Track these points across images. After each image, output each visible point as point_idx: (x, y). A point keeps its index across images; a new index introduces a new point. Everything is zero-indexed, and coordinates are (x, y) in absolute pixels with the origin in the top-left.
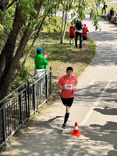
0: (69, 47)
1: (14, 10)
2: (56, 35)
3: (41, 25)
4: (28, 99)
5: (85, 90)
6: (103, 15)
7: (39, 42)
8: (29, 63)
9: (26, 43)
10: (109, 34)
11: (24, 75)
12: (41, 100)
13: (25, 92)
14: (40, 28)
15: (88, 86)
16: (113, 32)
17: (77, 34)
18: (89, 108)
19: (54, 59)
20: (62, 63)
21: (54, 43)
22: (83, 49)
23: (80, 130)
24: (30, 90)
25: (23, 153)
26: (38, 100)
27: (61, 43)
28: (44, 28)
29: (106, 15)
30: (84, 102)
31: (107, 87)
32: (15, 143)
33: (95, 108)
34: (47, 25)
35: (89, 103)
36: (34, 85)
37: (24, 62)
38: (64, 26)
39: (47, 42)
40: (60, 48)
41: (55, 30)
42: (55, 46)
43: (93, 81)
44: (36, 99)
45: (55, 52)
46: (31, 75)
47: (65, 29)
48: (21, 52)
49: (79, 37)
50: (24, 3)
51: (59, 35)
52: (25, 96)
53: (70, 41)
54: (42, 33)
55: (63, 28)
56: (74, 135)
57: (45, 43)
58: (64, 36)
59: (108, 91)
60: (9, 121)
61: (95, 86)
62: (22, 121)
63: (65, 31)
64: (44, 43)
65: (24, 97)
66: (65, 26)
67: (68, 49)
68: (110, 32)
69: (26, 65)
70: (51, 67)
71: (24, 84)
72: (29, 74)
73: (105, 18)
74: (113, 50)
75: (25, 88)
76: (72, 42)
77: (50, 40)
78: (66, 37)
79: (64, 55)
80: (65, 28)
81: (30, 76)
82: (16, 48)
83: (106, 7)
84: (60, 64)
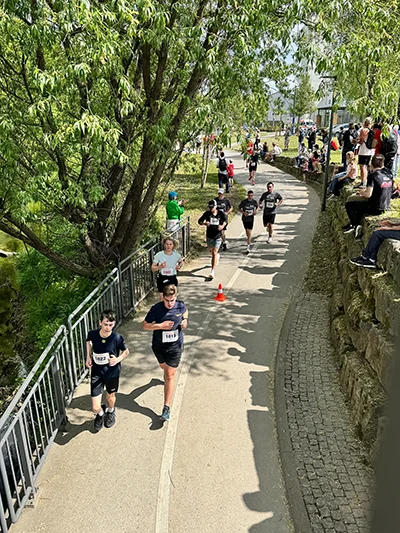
1: (140, 143)
2: (196, 178)
3: (176, 163)
8: (161, 214)
11: (154, 228)
14: (174, 166)
19: (192, 208)
21: (193, 188)
22: (231, 194)
23: (225, 294)
27: (202, 187)
28: (179, 167)
31: (259, 241)
32: (146, 309)
34: (184, 162)
37: (156, 210)
39: (184, 187)
40: (199, 194)
42: (194, 191)
45: (194, 199)
48: (151, 198)
54: (177, 174)
56: (218, 300)
58: (205, 179)
60: (138, 283)
64: (180, 188)
70: (189, 217)
77: (188, 184)
78: (208, 181)
82: (144, 192)
84: (200, 213)
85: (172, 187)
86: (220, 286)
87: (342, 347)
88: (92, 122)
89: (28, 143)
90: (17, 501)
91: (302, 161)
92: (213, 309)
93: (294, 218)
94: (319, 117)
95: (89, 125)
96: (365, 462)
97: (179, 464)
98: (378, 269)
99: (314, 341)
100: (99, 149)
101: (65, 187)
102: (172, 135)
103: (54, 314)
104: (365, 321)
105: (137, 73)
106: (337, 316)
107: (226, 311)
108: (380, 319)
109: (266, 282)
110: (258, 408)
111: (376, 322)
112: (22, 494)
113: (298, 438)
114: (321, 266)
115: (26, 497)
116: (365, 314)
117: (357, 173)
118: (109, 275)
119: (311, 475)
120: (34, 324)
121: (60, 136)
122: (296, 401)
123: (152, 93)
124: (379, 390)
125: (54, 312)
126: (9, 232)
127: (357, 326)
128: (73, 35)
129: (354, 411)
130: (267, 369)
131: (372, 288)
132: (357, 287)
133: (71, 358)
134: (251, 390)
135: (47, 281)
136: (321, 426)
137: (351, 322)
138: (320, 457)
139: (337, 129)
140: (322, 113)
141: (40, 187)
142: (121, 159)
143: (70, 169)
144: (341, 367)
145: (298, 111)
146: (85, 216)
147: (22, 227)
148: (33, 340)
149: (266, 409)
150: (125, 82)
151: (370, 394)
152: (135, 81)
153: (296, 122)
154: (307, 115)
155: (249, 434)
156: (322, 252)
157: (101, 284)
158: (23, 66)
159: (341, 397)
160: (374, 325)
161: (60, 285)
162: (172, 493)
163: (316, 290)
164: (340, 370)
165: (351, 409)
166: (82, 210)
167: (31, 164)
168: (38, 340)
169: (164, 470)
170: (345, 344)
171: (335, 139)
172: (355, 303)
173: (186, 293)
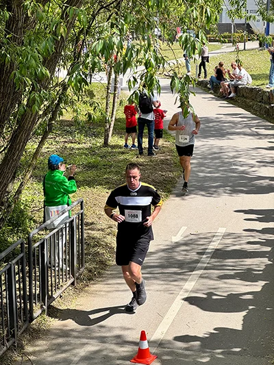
0: (123, 153)
2: (93, 126)
3: (58, 105)
4: (30, 277)
5: (162, 254)
6: (200, 80)
7: (54, 143)
8: (31, 194)
9: (23, 145)
10: (215, 124)
12: (61, 280)
13: (21, 262)
14: (54, 110)
15: (170, 244)
16: (224, 118)
18: (172, 295)
19: (90, 183)
20: (107, 191)
21: (88, 145)
22: (158, 157)
23: (153, 350)
24: (34, 256)
26: (53, 279)
27: (106, 144)
28: (64, 111)
29: (208, 79)
30: (162, 282)
31: (213, 246)
33: (186, 295)
34: (72, 103)
35: (173, 285)
36: (42, 245)
37: (19, 192)
38: (111, 106)
39: (72, 143)
40: (101, 157)
41: (90, 116)
42: (92, 151)
43: (181, 232)
44: (49, 278)
45: (90, 166)
46: (35, 221)
47: (115, 113)
48: (12, 168)
49: (146, 131)
50: (18, 54)
51: (100, 126)
52: (23, 270)
53: (126, 140)
54: (62, 121)
55: (110, 110)
56: (140, 363)
57: (68, 145)
58: (111, 129)
61: (186, 244)
62: (14, 331)
63: (114, 116)
64: (66, 145)
65: (18, 274)
66: (114, 106)
67: (122, 157)
68: (217, 118)
69: (23, 197)
70: (82, 202)
71: (20, 241)
72: (31, 219)
73: (206, 86)
74: (226, 158)
75: (22, 251)
76: (130, 142)
77: (77, 137)
78: (117, 131)
79: (112, 172)
80: (115, 110)
81: (32, 223)
83: (208, 61)
84: (104, 194)
85: (52, 146)
173: (82, 352)
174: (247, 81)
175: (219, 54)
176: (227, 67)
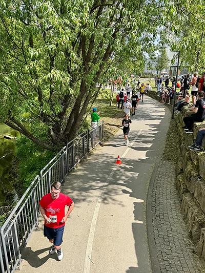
1: (80, 84)
2: (107, 101)
8: (89, 119)
11: (86, 126)
13: (86, 137)
14: (96, 95)
17: (121, 100)
19: (105, 116)
21: (105, 106)
23: (121, 160)
25: (85, 174)
27: (110, 106)
31: (139, 134)
32: (80, 168)
34: (101, 93)
37: (86, 117)
39: (101, 105)
41: (106, 97)
42: (106, 108)
45: (106, 112)
48: (84, 111)
51: (109, 100)
52: (87, 139)
56: (117, 164)
58: (112, 102)
59: (140, 136)
60: (76, 154)
64: (99, 106)
70: (103, 121)
74: (143, 110)
75: (87, 133)
77: (103, 104)
78: (114, 102)
79: (112, 113)
80: (113, 96)
82: (81, 107)
85: (95, 106)
86: (118, 156)
87: (182, 190)
88: (56, 74)
89: (24, 83)
90: (11, 267)
91: (161, 93)
92: (115, 169)
93: (157, 122)
94: (171, 71)
95: (55, 75)
96: (194, 252)
97: (96, 250)
98: (201, 150)
99: (167, 187)
100: (59, 86)
101: (42, 105)
102: (96, 80)
103: (34, 169)
104: (194, 177)
105: (79, 49)
106: (179, 174)
107: (122, 170)
108: (202, 176)
109: (142, 155)
110: (138, 222)
111: (200, 178)
112: (14, 263)
113: (158, 238)
114: (171, 148)
115: (16, 264)
116: (194, 173)
117: (191, 99)
118: (62, 150)
119: (165, 258)
120: (23, 174)
121: (40, 80)
122: (157, 218)
123: (86, 59)
124: (201, 214)
125: (33, 168)
126: (13, 127)
127: (190, 180)
128: (47, 30)
129: (188, 225)
130: (142, 201)
131: (198, 159)
132: (190, 159)
133: (42, 192)
134: (134, 212)
135: (31, 152)
136: (171, 232)
137: (187, 177)
138: (170, 248)
139: (180, 77)
140: (172, 69)
141: (29, 105)
142: (71, 92)
143: (44, 96)
144: (181, 200)
145: (160, 68)
146: (51, 119)
147: (19, 124)
148: (22, 182)
149: (142, 222)
150: (74, 54)
151: (197, 215)
152: (78, 53)
153: (159, 73)
154: (164, 70)
155: (133, 235)
156: (172, 140)
157: (58, 154)
158: (23, 45)
159: (181, 217)
160: (199, 179)
161: (37, 154)
162: (91, 265)
163: (169, 160)
164: (181, 203)
165: (186, 223)
166: (49, 116)
167: (25, 93)
168: (25, 182)
169: (87, 253)
170: (184, 189)
171: (179, 82)
172: (189, 167)
173: (102, 160)
174: (150, 89)
175: (143, 81)
176: (145, 85)
